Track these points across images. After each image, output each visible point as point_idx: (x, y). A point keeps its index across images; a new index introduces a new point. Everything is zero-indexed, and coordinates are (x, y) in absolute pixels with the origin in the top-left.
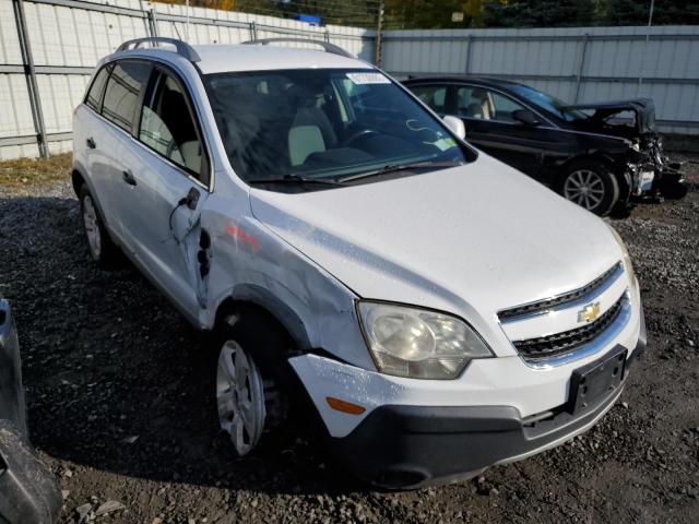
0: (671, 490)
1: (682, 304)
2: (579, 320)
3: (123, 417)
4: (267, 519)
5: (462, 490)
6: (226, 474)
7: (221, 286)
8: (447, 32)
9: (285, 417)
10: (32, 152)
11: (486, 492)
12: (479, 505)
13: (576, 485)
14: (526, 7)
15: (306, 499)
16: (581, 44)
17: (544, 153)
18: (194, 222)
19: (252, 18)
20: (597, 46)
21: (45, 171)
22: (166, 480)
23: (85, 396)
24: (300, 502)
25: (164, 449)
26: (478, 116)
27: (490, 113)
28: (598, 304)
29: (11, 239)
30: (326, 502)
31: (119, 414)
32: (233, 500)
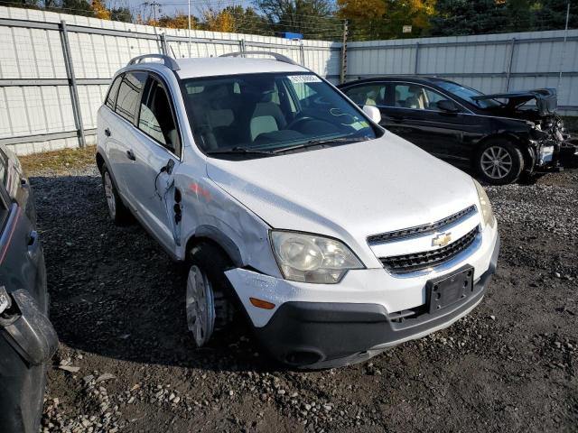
0: (512, 374)
1: (560, 248)
2: (433, 245)
3: (120, 322)
4: (211, 387)
5: (355, 372)
6: (186, 358)
7: (189, 227)
8: (399, 42)
9: (231, 319)
10: (73, 143)
11: (372, 373)
12: (366, 382)
13: (440, 370)
14: (462, 19)
15: (241, 374)
16: (509, 47)
17: (463, 134)
18: (170, 183)
19: (241, 37)
20: (523, 48)
21: (83, 157)
22: (145, 361)
23: (96, 310)
24: (236, 376)
25: (147, 343)
26: (414, 107)
27: (425, 104)
28: (450, 234)
29: (54, 206)
30: (254, 377)
31: (118, 321)
32: (189, 375)
